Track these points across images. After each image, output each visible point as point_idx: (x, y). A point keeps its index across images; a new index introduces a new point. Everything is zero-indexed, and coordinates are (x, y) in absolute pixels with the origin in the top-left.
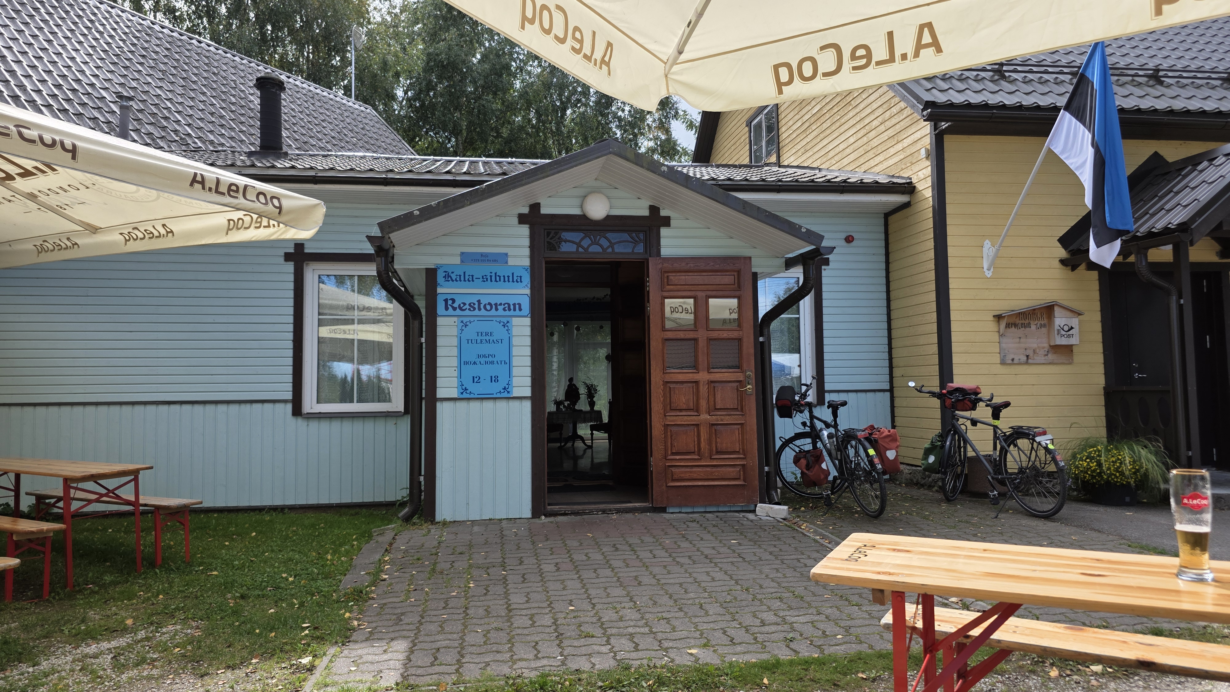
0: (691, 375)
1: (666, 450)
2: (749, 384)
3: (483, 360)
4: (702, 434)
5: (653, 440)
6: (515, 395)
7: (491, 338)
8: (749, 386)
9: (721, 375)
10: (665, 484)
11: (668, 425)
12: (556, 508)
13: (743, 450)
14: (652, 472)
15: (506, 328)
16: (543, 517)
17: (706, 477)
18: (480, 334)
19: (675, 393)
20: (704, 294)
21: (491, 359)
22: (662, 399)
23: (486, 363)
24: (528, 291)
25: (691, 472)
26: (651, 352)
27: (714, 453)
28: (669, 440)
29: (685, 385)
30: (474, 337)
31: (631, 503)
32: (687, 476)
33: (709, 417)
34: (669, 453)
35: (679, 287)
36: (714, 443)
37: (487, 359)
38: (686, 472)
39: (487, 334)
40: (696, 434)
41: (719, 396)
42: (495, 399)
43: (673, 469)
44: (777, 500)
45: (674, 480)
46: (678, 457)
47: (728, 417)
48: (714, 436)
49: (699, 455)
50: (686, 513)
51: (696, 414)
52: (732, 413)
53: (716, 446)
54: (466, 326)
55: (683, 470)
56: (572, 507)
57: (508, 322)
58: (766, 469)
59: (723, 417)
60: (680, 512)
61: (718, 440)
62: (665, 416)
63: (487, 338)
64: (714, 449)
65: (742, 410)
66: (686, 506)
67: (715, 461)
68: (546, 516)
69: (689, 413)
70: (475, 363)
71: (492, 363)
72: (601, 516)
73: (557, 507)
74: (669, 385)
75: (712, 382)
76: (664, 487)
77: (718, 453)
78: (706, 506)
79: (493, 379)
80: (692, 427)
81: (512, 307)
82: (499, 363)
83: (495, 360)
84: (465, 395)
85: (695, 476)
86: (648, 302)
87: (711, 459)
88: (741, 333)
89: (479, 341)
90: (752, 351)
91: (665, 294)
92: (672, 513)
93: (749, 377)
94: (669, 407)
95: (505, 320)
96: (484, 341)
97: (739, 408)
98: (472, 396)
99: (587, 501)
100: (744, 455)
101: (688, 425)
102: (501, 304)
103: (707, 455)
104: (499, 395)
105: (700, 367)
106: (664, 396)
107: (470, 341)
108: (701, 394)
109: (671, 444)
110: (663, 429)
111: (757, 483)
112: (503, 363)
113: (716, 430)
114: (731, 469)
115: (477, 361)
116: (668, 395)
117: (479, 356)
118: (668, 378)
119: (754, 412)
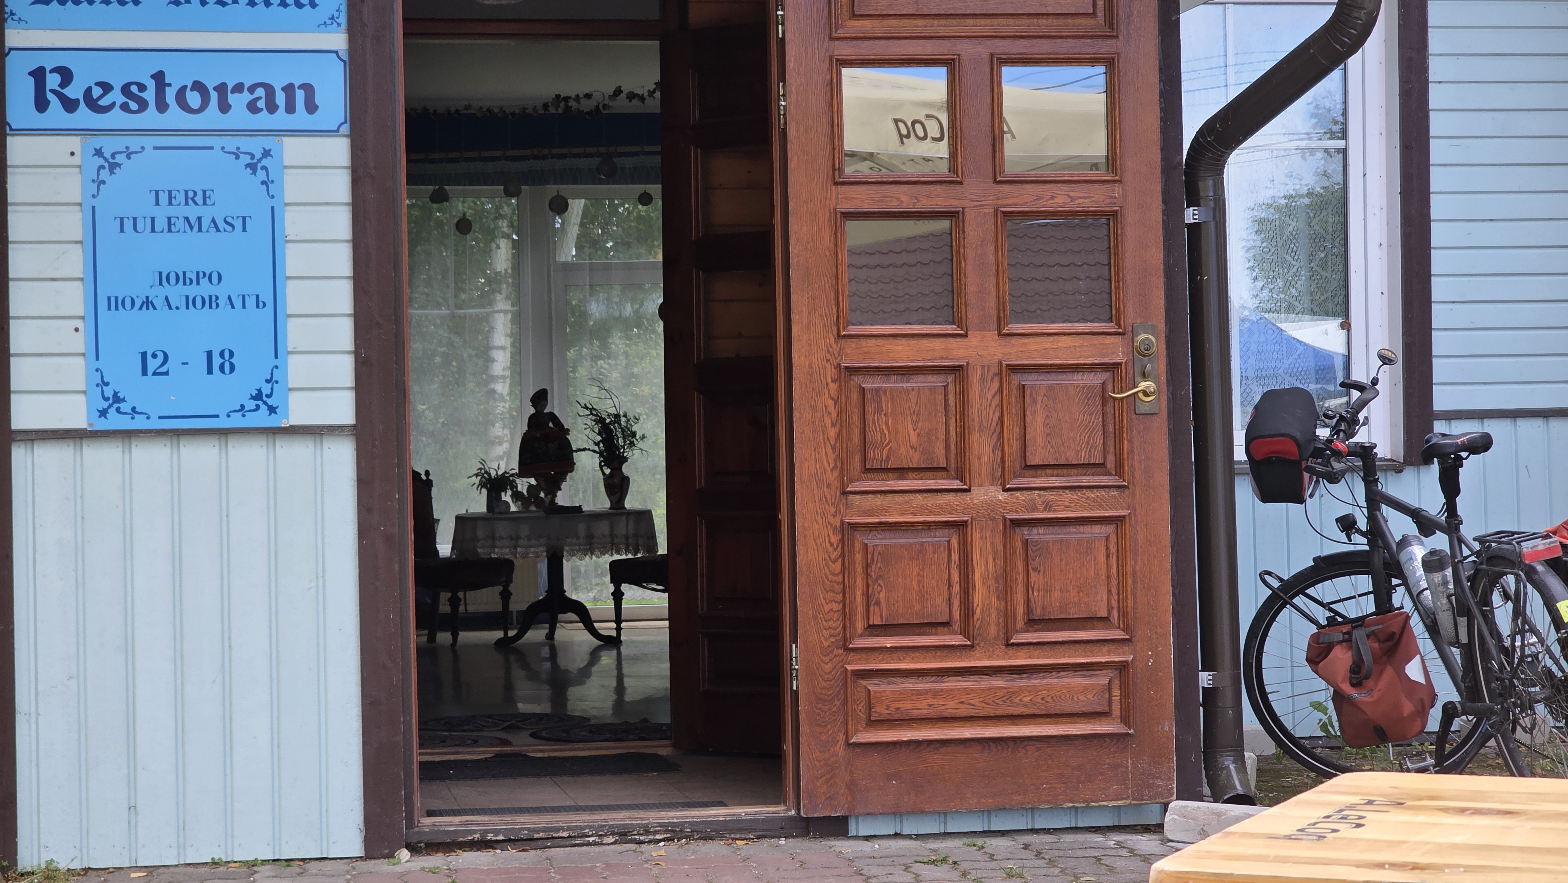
0: (938, 344)
1: (846, 616)
2: (1145, 376)
3: (177, 293)
4: (976, 555)
5: (801, 580)
6: (295, 419)
7: (207, 213)
8: (1143, 385)
9: (1047, 343)
10: (841, 737)
11: (854, 526)
12: (451, 823)
13: (1123, 613)
14: (795, 694)
15: (261, 175)
16: (404, 854)
17: (989, 711)
18: (164, 198)
19: (879, 410)
20: (982, 50)
21: (205, 289)
22: (832, 433)
23: (189, 302)
24: (338, 40)
25: (935, 694)
26: (793, 261)
27: (1020, 624)
28: (860, 583)
29: (917, 382)
30: (145, 207)
31: (722, 804)
32: (922, 708)
33: (1002, 496)
34: (860, 626)
35: (893, 22)
36: (1020, 588)
37: (192, 291)
38: (920, 693)
39: (189, 198)
40: (955, 557)
41: (1040, 419)
42: (224, 433)
43: (872, 685)
44: (1240, 790)
45: (873, 723)
46: (889, 642)
47: (1068, 494)
48: (1020, 565)
49: (965, 632)
50: (919, 837)
51: (956, 484)
52: (1086, 480)
53: (1028, 602)
54: (113, 167)
55: (910, 685)
56: (508, 818)
57: (267, 153)
58: (1205, 679)
59: (1051, 496)
60: (896, 835)
61: (1034, 577)
62: (844, 493)
63: (193, 212)
64: (1020, 610)
65: (1119, 471)
66: (919, 812)
67: (1024, 651)
68: (414, 849)
69: (931, 484)
70: (148, 303)
71: (211, 302)
72: (612, 851)
73: (457, 819)
74: (857, 379)
75: (1014, 369)
76: (840, 748)
77: (1033, 623)
78: (988, 812)
79: (217, 361)
80: (941, 537)
81: (280, 98)
82: (238, 303)
83: (221, 291)
84: (114, 421)
85: (950, 707)
86: (783, 78)
87: (1008, 645)
88: (1117, 190)
89: (161, 224)
90: (1156, 256)
91: (845, 50)
92: (867, 838)
93: (1144, 352)
94: (857, 460)
95: (255, 145)
96: (180, 224)
97: (1111, 465)
98: (140, 423)
99: (569, 803)
100: (1126, 629)
101: (928, 526)
102: (238, 88)
103: (993, 630)
104: (237, 421)
105: (973, 316)
106: (842, 419)
107: (129, 225)
108: (974, 413)
109: (867, 595)
110: (835, 539)
111: (1169, 727)
112: (251, 302)
113: (1026, 543)
114: (1078, 681)
115: (158, 294)
116: (856, 419)
117: (163, 279)
118: (853, 355)
119: (1163, 479)
